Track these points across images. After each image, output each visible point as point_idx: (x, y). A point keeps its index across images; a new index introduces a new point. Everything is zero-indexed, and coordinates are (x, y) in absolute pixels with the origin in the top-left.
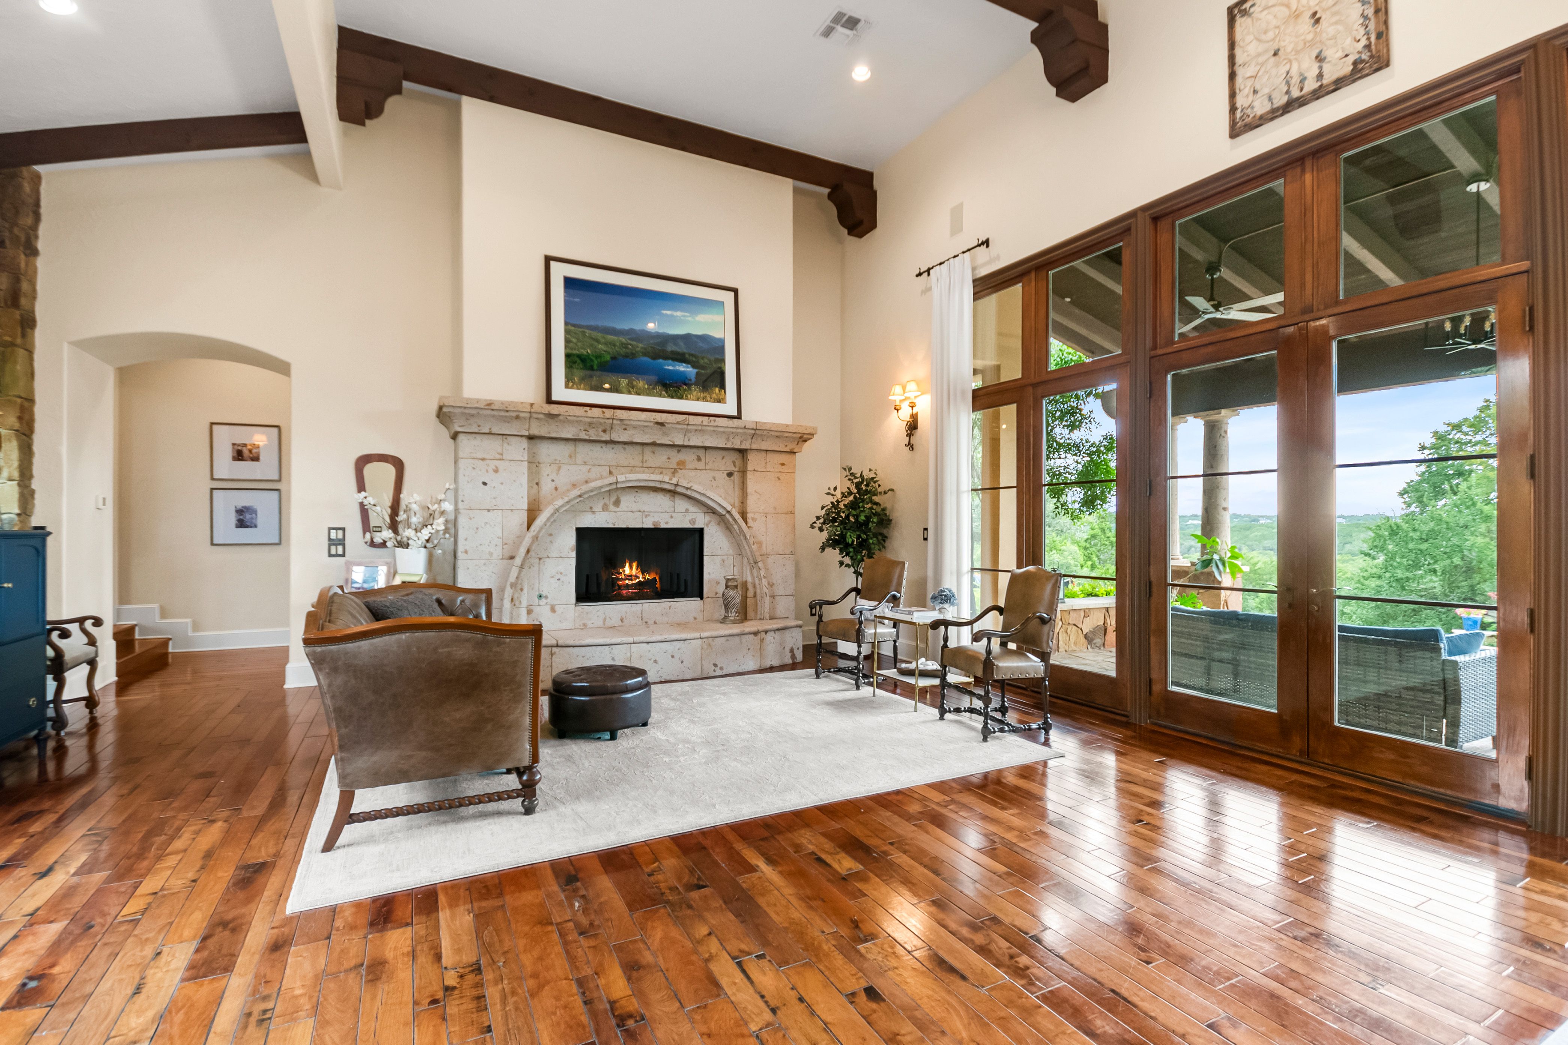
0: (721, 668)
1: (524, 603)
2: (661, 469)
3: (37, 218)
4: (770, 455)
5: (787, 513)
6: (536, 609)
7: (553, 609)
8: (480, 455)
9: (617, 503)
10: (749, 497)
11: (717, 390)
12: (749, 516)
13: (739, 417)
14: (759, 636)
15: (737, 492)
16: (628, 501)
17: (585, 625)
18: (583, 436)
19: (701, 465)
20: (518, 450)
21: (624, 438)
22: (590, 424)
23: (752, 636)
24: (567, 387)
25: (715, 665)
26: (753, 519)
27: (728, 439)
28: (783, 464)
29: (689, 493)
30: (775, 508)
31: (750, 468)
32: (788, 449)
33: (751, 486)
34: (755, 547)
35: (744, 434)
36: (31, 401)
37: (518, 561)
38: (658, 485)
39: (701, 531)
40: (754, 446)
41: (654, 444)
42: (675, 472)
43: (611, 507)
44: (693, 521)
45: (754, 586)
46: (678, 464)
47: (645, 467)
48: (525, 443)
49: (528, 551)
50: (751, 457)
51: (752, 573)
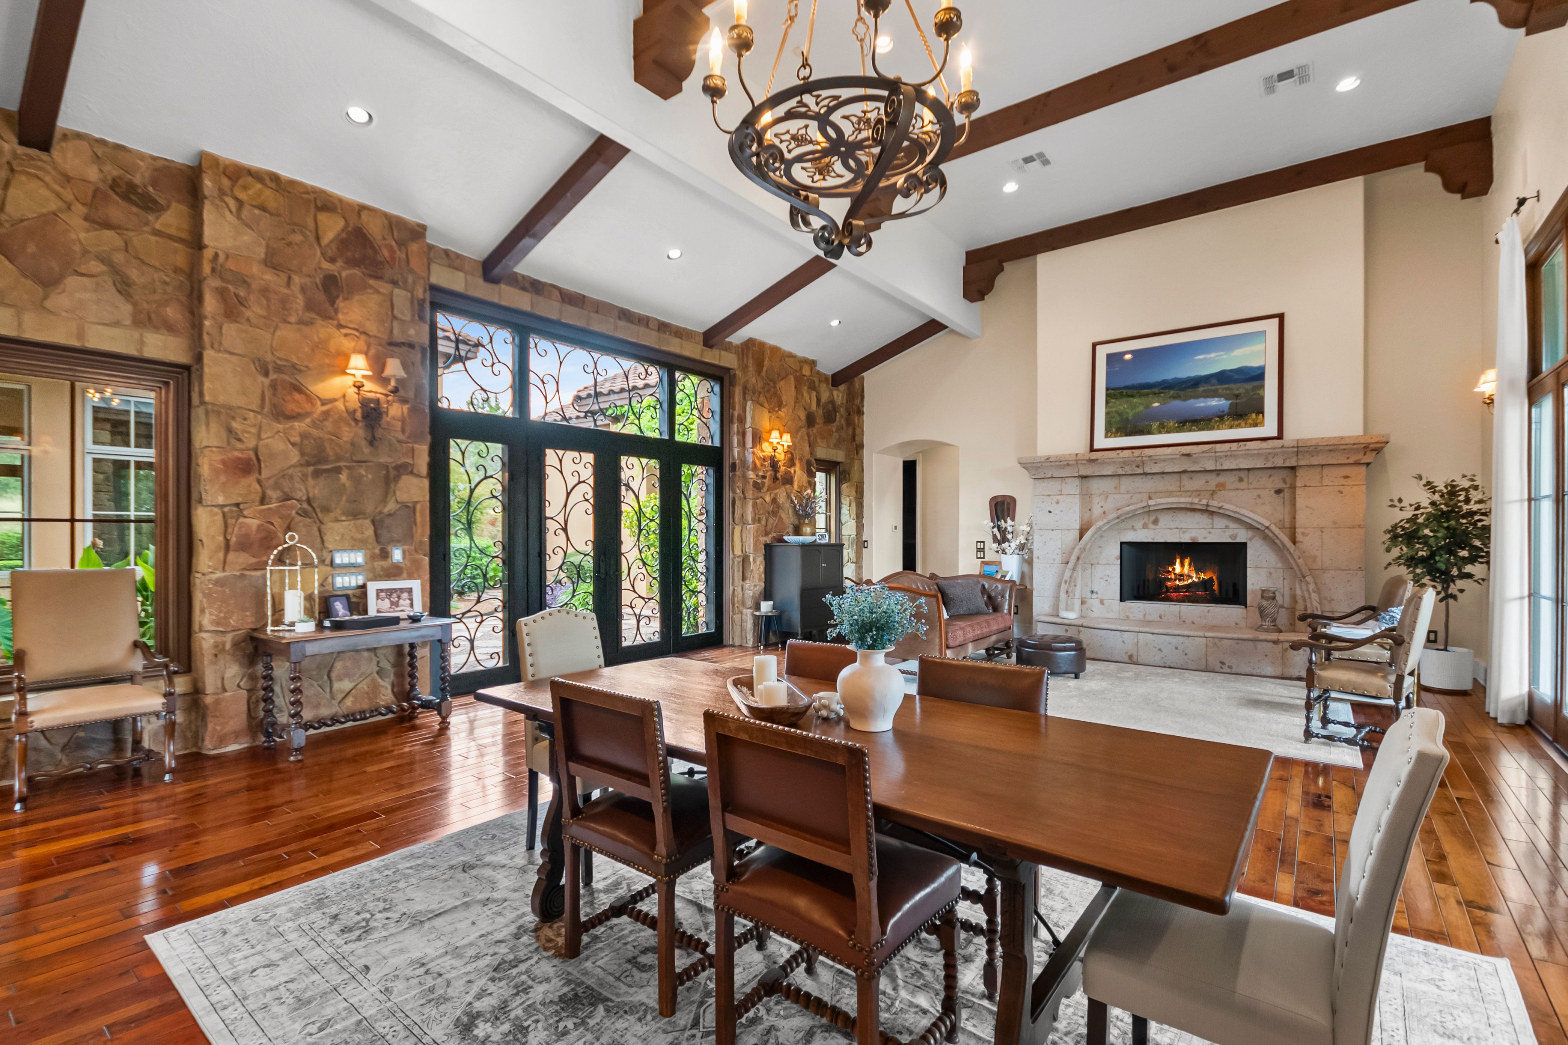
0: (1230, 667)
1: (1078, 595)
2: (1198, 493)
3: (862, 397)
4: (1326, 471)
5: (1353, 527)
6: (1089, 601)
7: (1102, 602)
8: (1047, 493)
9: (1156, 522)
10: (1298, 513)
11: (1254, 416)
12: (1299, 531)
13: (1280, 436)
14: (1280, 645)
15: (1288, 508)
16: (1165, 520)
17: (1128, 617)
18: (1120, 472)
19: (1244, 485)
20: (1073, 487)
21: (1156, 469)
22: (1124, 463)
23: (1271, 644)
24: (1106, 437)
25: (1223, 663)
26: (1303, 534)
27: (1267, 459)
28: (1346, 477)
29: (1221, 511)
30: (1335, 523)
31: (1299, 483)
32: (1351, 461)
33: (1301, 502)
34: (1301, 562)
35: (1285, 452)
36: (863, 483)
37: (1070, 565)
38: (1189, 506)
39: (1244, 545)
40: (1302, 463)
41: (1185, 472)
42: (1213, 493)
43: (1151, 526)
44: (1235, 536)
45: (1305, 600)
46: (1217, 486)
47: (1182, 491)
48: (1077, 482)
49: (1078, 558)
50: (1300, 473)
51: (1301, 588)
